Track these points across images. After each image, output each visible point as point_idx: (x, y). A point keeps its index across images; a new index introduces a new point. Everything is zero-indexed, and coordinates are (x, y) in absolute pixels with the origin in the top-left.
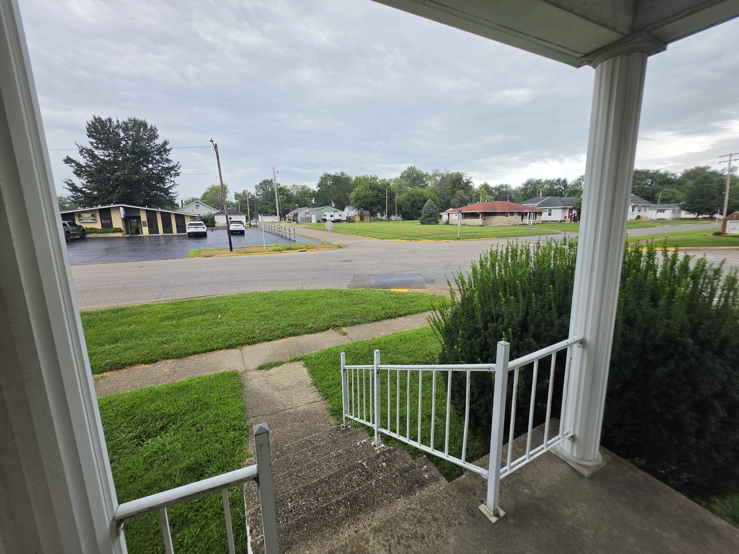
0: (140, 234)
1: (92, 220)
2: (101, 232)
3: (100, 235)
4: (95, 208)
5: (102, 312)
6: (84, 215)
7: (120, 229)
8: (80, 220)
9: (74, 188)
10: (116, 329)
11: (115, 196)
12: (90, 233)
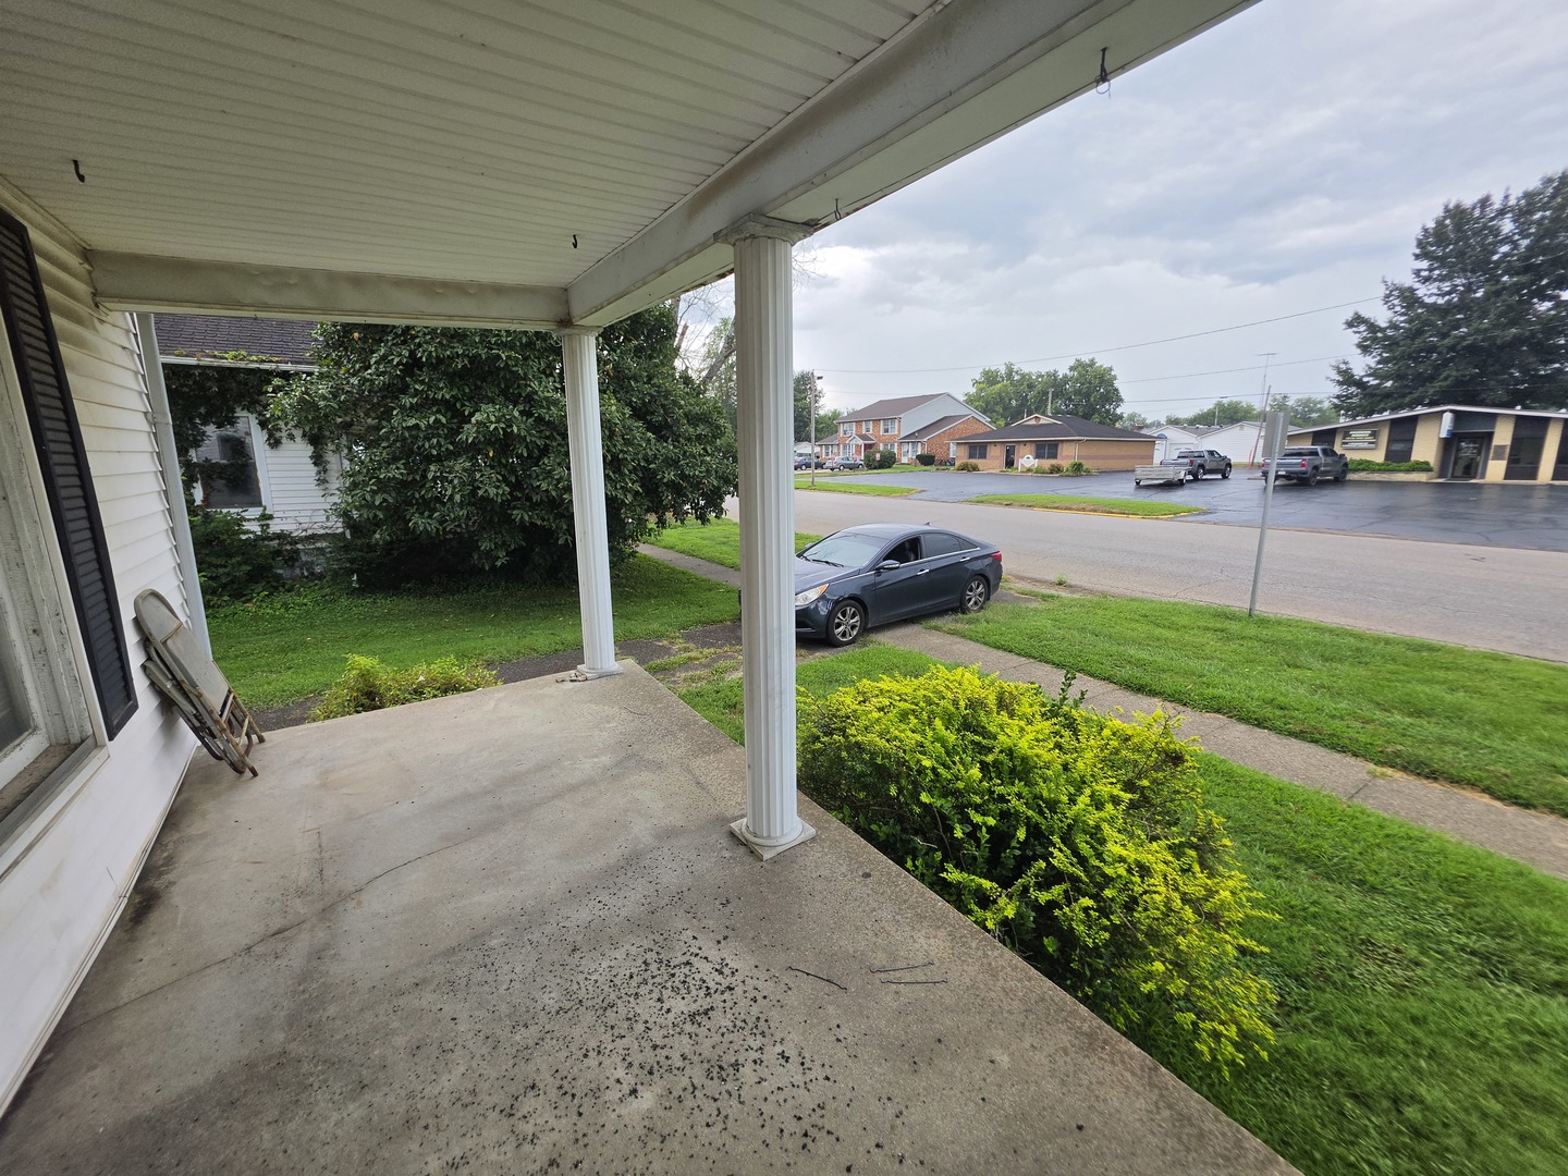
0: (1474, 478)
1: (1370, 443)
2: (1380, 470)
3: (1376, 477)
4: (1376, 417)
5: (1387, 642)
6: (1354, 434)
7: (1427, 463)
8: (1344, 443)
9: (1347, 378)
10: (1419, 688)
11: (1432, 389)
12: (1356, 470)
